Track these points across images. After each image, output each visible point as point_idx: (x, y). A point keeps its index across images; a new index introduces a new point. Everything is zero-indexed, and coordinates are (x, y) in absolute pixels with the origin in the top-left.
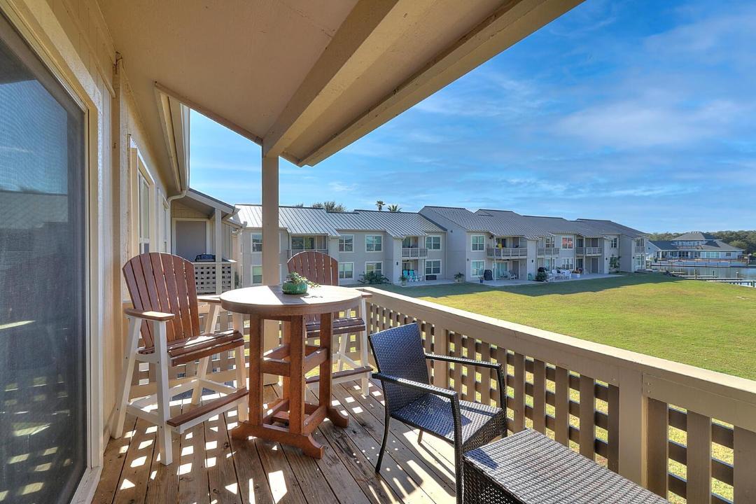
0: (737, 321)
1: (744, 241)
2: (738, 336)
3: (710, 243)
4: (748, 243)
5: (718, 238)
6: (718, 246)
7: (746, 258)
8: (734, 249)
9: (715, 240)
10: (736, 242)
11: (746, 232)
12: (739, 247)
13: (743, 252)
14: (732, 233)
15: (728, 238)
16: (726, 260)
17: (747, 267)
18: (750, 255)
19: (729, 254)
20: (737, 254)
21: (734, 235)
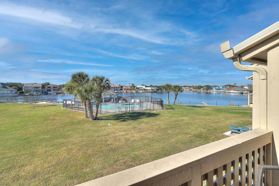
0: (25, 117)
1: (17, 86)
2: (27, 123)
3: (4, 87)
4: (18, 87)
5: (7, 85)
6: (8, 88)
7: (18, 93)
8: (14, 90)
9: (6, 86)
10: (14, 87)
11: (17, 83)
12: (15, 89)
13: (17, 91)
14: (12, 83)
15: (11, 85)
16: (11, 94)
17: (19, 96)
18: (19, 91)
19: (12, 91)
20: (15, 91)
21: (13, 84)
